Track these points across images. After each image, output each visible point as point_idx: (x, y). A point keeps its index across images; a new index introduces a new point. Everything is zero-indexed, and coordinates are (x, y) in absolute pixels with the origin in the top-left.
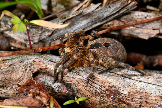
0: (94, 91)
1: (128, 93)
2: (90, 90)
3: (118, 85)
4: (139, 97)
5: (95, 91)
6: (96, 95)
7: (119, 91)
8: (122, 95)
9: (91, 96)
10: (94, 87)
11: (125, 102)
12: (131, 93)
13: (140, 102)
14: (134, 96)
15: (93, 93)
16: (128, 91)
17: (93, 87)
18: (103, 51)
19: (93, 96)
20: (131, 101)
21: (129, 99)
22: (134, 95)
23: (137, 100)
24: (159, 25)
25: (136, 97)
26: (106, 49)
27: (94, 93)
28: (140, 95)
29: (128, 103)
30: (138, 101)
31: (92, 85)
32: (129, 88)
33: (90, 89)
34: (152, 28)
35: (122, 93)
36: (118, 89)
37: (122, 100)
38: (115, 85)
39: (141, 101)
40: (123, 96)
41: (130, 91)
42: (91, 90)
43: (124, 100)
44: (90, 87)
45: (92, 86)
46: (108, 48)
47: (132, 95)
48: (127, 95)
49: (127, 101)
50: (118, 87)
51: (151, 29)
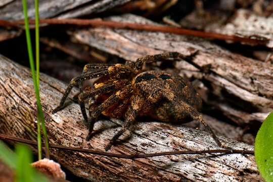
0: (10, 106)
1: (63, 122)
2: (4, 102)
3: (52, 106)
4: (79, 134)
5: (12, 106)
6: (13, 113)
7: (50, 115)
8: (53, 123)
9: (5, 113)
10: (13, 100)
11: (54, 136)
12: (68, 125)
13: (79, 143)
14: (72, 131)
15: (8, 109)
16: (65, 119)
17: (11, 98)
18: (158, 84)
19: (8, 115)
20: (65, 138)
21: (62, 132)
22: (72, 129)
23: (75, 138)
24: (167, 45)
25: (75, 132)
26: (163, 82)
27: (10, 109)
28: (82, 132)
29: (59, 140)
30: (76, 140)
31: (10, 95)
32: (68, 115)
33: (5, 100)
34: (154, 47)
35: (54, 120)
36: (49, 111)
37: (50, 131)
38: (46, 104)
39: (81, 141)
40: (53, 126)
41: (67, 121)
42: (7, 102)
43: (54, 132)
44: (7, 97)
45: (9, 97)
46: (166, 81)
47: (69, 128)
48: (61, 125)
49: (59, 137)
50: (50, 109)
51: (151, 47)
